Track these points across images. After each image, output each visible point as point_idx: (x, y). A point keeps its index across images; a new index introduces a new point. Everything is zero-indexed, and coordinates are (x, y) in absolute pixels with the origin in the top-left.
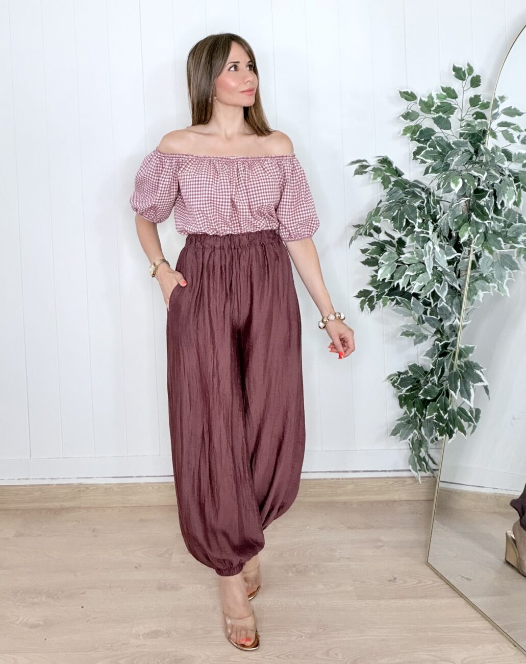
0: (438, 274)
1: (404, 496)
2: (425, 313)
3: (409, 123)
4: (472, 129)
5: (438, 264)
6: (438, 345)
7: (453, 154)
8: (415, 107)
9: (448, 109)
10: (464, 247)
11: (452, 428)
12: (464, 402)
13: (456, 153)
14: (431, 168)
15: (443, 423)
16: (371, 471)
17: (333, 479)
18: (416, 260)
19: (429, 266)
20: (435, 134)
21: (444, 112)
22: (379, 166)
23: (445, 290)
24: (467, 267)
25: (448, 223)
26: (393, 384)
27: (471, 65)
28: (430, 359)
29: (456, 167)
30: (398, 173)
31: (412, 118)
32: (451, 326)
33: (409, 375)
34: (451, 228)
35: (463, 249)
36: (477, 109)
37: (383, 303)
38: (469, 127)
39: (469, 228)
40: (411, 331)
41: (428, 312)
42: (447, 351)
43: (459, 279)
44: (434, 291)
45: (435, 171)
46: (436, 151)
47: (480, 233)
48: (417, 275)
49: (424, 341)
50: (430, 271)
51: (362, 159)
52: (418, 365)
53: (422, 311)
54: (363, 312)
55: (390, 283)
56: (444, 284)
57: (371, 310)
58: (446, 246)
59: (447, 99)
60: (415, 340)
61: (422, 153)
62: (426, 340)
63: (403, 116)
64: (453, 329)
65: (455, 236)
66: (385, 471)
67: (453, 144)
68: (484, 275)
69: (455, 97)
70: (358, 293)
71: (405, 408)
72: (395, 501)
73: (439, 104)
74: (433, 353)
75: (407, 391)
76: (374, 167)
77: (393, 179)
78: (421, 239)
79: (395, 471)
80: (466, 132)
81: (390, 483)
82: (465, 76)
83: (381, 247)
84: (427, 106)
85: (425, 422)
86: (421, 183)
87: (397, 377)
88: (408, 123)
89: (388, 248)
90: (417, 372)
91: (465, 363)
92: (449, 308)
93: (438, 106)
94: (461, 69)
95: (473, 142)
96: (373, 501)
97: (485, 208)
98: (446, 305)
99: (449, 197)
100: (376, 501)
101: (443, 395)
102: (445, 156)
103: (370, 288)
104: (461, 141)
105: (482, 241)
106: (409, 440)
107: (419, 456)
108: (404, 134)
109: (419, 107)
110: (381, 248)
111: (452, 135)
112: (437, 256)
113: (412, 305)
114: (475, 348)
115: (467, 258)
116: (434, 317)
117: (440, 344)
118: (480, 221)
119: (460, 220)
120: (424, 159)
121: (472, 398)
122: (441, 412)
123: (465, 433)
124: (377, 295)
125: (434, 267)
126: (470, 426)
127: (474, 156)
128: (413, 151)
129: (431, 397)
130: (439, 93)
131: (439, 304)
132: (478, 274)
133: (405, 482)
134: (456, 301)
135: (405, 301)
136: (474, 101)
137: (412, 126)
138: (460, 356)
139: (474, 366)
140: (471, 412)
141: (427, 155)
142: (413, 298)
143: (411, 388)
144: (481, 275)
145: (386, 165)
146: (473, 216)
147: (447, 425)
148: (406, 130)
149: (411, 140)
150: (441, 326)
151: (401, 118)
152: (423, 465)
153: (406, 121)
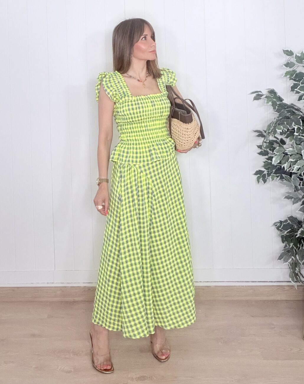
1: (283, 297)
3: (288, 69)
14: (303, 96)
16: (263, 282)
17: (239, 286)
18: (295, 152)
22: (269, 95)
26: (277, 228)
28: (302, 213)
30: (280, 99)
31: (291, 66)
33: (288, 222)
37: (271, 178)
40: (291, 195)
41: (301, 184)
52: (294, 216)
54: (259, 184)
55: (278, 166)
57: (264, 183)
60: (293, 201)
61: (298, 87)
62: (299, 202)
63: (285, 65)
66: (272, 282)
70: (256, 172)
71: (286, 243)
72: (278, 301)
75: (287, 233)
76: (266, 96)
78: (298, 140)
79: (278, 282)
81: (275, 289)
84: (300, 59)
85: (299, 251)
87: (280, 224)
90: (293, 221)
96: (264, 300)
106: (289, 263)
107: (296, 273)
108: (286, 76)
109: (295, 59)
113: (292, 180)
120: (299, 91)
124: (267, 173)
128: (291, 86)
135: (289, 178)
137: (291, 71)
141: (302, 88)
142: (293, 175)
143: (290, 231)
145: (273, 95)
148: (287, 73)
149: (290, 80)
153: (286, 68)
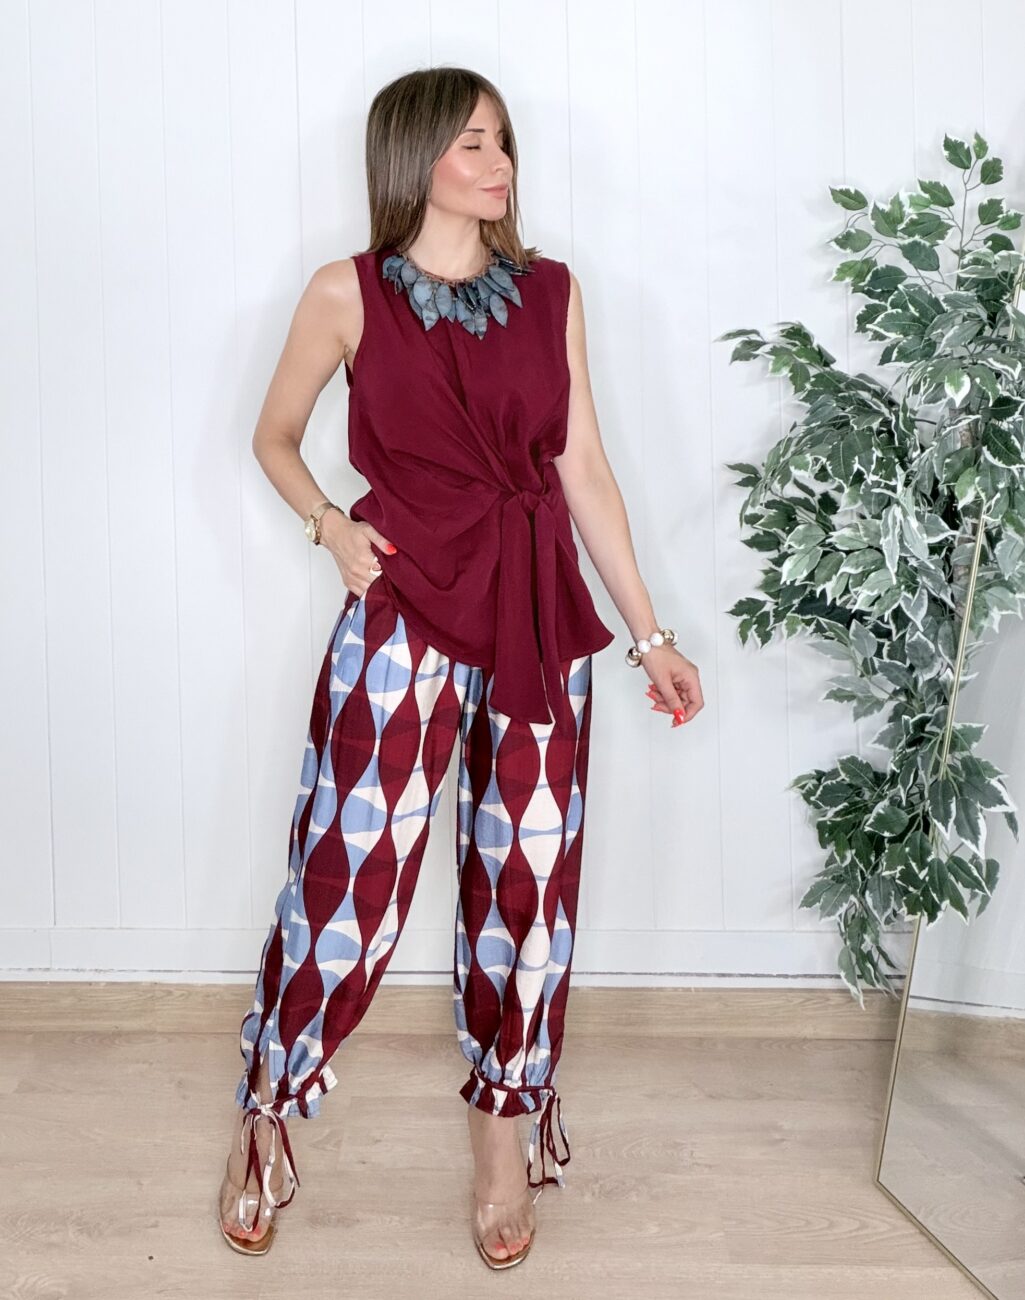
0: (909, 572)
1: (826, 1030)
2: (879, 654)
3: (850, 256)
4: (988, 271)
5: (911, 553)
6: (906, 722)
7: (944, 322)
8: (864, 222)
9: (935, 229)
10: (965, 515)
11: (936, 899)
12: (962, 844)
13: (949, 322)
14: (896, 350)
15: (915, 888)
16: (756, 976)
17: (676, 989)
18: (864, 543)
19: (891, 557)
20: (905, 279)
21: (924, 235)
22: (783, 342)
23: (922, 605)
24: (971, 559)
25: (932, 467)
26: (806, 797)
27: (982, 136)
28: (886, 749)
29: (948, 350)
30: (823, 358)
31: (857, 244)
32: (933, 683)
33: (839, 779)
34: (939, 478)
35: (961, 521)
36: (994, 229)
37: (787, 628)
38: (980, 267)
39: (977, 479)
40: (848, 689)
41: (885, 651)
42: (925, 735)
43: (952, 585)
44: (899, 607)
45: (904, 356)
46: (909, 314)
47: (1002, 491)
48: (865, 575)
49: (875, 711)
50: (893, 568)
51: (749, 327)
52: (860, 759)
53: (874, 651)
54: (746, 645)
55: (804, 587)
56: (921, 593)
57: (763, 643)
58: (927, 515)
59: (932, 206)
60: (855, 708)
61: (879, 319)
62: (879, 710)
63: (837, 241)
64: (938, 689)
65: (946, 493)
66: (786, 976)
67: (945, 301)
68: (1006, 578)
69: (948, 203)
70: (736, 606)
71: (831, 848)
72: (805, 1040)
73: (915, 217)
74: (894, 738)
75: (837, 814)
76: (774, 347)
77: (813, 371)
78: (873, 499)
79: (805, 976)
80: (974, 276)
81: (795, 1002)
82: (969, 158)
83: (787, 511)
84: (888, 221)
85: (874, 880)
86: (872, 381)
87: (815, 782)
88: (846, 255)
89: (801, 514)
90: (857, 776)
91: (964, 761)
92: (931, 646)
93: (912, 221)
94: (962, 144)
95: (985, 298)
96: (759, 1038)
97: (1013, 437)
98: (925, 639)
99: (934, 411)
100: (767, 1039)
101: (918, 829)
102: (926, 326)
103: (761, 596)
104: (962, 296)
105: (1005, 507)
106: (840, 916)
107: (861, 951)
108: (839, 278)
109: (873, 223)
110: (787, 515)
111: (941, 283)
112: (907, 536)
113: (851, 637)
114: (984, 731)
115: (970, 541)
116: (899, 663)
117: (911, 721)
118: (1000, 464)
119: (957, 460)
120: (882, 331)
121: (983, 838)
122: (914, 865)
123: (964, 912)
124: (775, 611)
125: (900, 557)
126: (974, 896)
127: (987, 328)
128: (857, 314)
129: (892, 832)
130: (914, 194)
131: (908, 636)
132: (993, 573)
133: (828, 1000)
134: (945, 629)
135: (838, 628)
136: (989, 212)
137: (856, 262)
138: (953, 747)
139: (985, 769)
140: (979, 868)
141: (891, 323)
142: (854, 623)
143: (846, 808)
144: (998, 576)
145: (797, 342)
146: (987, 454)
147: (925, 893)
148: (844, 270)
149: (854, 291)
150: (912, 681)
151: (833, 244)
152: (869, 970)
153: (842, 251)
